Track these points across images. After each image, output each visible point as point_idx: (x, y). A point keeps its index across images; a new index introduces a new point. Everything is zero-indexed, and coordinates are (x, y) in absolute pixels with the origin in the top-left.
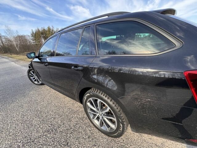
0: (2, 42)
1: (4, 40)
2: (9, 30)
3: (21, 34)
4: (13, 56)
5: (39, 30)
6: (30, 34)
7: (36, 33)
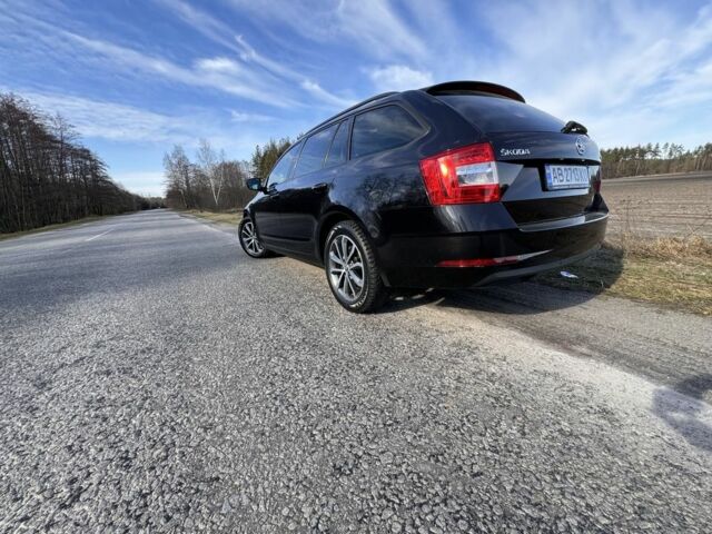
0: (187, 181)
1: (191, 175)
2: (206, 150)
3: (230, 159)
4: (205, 213)
5: (273, 146)
6: (249, 159)
7: (265, 154)
